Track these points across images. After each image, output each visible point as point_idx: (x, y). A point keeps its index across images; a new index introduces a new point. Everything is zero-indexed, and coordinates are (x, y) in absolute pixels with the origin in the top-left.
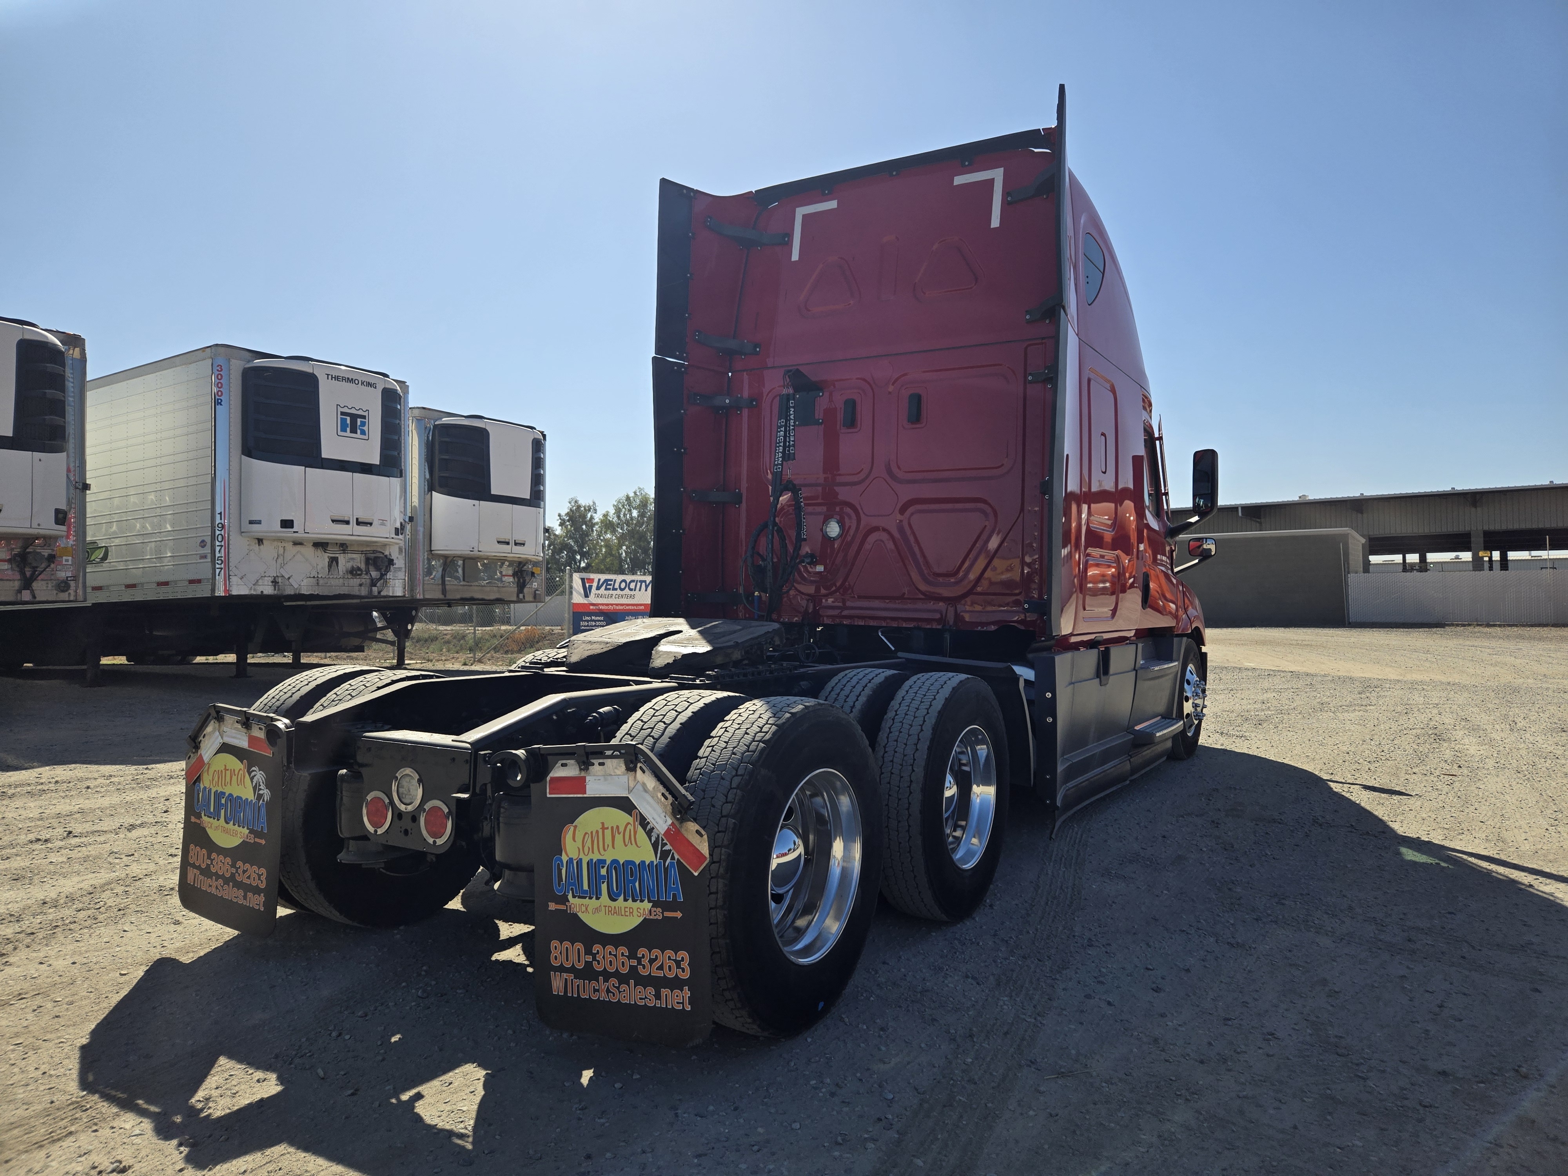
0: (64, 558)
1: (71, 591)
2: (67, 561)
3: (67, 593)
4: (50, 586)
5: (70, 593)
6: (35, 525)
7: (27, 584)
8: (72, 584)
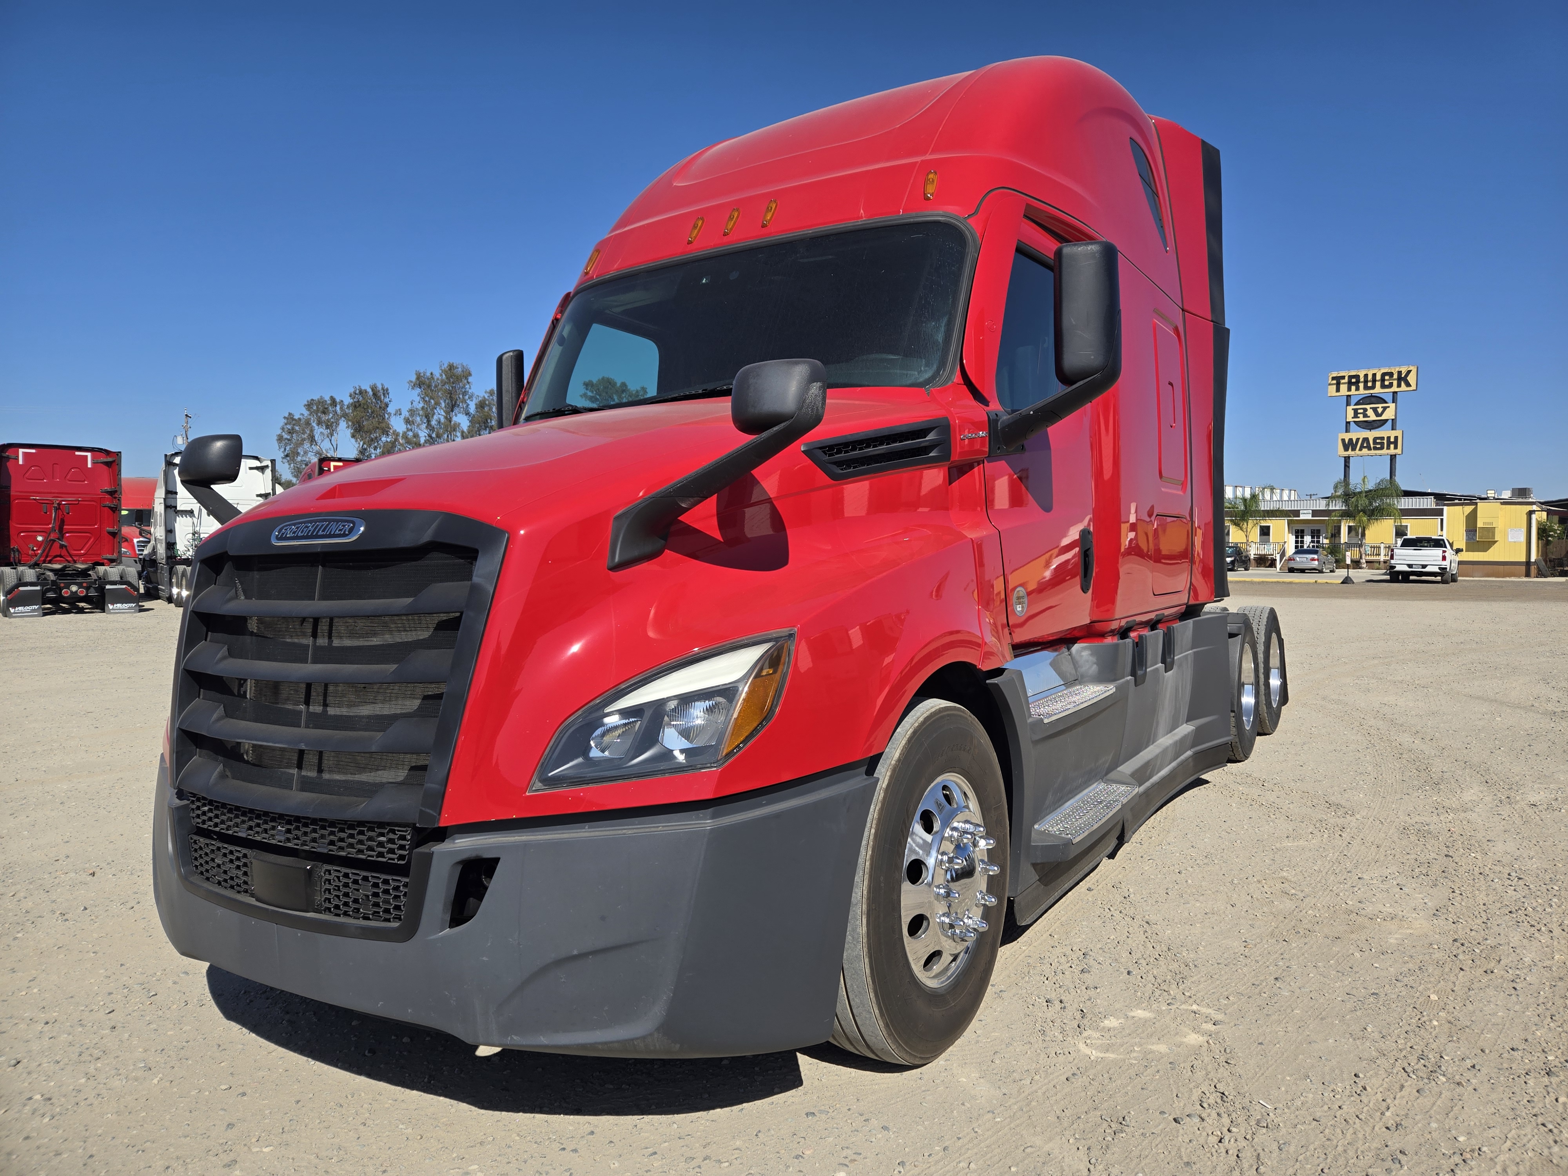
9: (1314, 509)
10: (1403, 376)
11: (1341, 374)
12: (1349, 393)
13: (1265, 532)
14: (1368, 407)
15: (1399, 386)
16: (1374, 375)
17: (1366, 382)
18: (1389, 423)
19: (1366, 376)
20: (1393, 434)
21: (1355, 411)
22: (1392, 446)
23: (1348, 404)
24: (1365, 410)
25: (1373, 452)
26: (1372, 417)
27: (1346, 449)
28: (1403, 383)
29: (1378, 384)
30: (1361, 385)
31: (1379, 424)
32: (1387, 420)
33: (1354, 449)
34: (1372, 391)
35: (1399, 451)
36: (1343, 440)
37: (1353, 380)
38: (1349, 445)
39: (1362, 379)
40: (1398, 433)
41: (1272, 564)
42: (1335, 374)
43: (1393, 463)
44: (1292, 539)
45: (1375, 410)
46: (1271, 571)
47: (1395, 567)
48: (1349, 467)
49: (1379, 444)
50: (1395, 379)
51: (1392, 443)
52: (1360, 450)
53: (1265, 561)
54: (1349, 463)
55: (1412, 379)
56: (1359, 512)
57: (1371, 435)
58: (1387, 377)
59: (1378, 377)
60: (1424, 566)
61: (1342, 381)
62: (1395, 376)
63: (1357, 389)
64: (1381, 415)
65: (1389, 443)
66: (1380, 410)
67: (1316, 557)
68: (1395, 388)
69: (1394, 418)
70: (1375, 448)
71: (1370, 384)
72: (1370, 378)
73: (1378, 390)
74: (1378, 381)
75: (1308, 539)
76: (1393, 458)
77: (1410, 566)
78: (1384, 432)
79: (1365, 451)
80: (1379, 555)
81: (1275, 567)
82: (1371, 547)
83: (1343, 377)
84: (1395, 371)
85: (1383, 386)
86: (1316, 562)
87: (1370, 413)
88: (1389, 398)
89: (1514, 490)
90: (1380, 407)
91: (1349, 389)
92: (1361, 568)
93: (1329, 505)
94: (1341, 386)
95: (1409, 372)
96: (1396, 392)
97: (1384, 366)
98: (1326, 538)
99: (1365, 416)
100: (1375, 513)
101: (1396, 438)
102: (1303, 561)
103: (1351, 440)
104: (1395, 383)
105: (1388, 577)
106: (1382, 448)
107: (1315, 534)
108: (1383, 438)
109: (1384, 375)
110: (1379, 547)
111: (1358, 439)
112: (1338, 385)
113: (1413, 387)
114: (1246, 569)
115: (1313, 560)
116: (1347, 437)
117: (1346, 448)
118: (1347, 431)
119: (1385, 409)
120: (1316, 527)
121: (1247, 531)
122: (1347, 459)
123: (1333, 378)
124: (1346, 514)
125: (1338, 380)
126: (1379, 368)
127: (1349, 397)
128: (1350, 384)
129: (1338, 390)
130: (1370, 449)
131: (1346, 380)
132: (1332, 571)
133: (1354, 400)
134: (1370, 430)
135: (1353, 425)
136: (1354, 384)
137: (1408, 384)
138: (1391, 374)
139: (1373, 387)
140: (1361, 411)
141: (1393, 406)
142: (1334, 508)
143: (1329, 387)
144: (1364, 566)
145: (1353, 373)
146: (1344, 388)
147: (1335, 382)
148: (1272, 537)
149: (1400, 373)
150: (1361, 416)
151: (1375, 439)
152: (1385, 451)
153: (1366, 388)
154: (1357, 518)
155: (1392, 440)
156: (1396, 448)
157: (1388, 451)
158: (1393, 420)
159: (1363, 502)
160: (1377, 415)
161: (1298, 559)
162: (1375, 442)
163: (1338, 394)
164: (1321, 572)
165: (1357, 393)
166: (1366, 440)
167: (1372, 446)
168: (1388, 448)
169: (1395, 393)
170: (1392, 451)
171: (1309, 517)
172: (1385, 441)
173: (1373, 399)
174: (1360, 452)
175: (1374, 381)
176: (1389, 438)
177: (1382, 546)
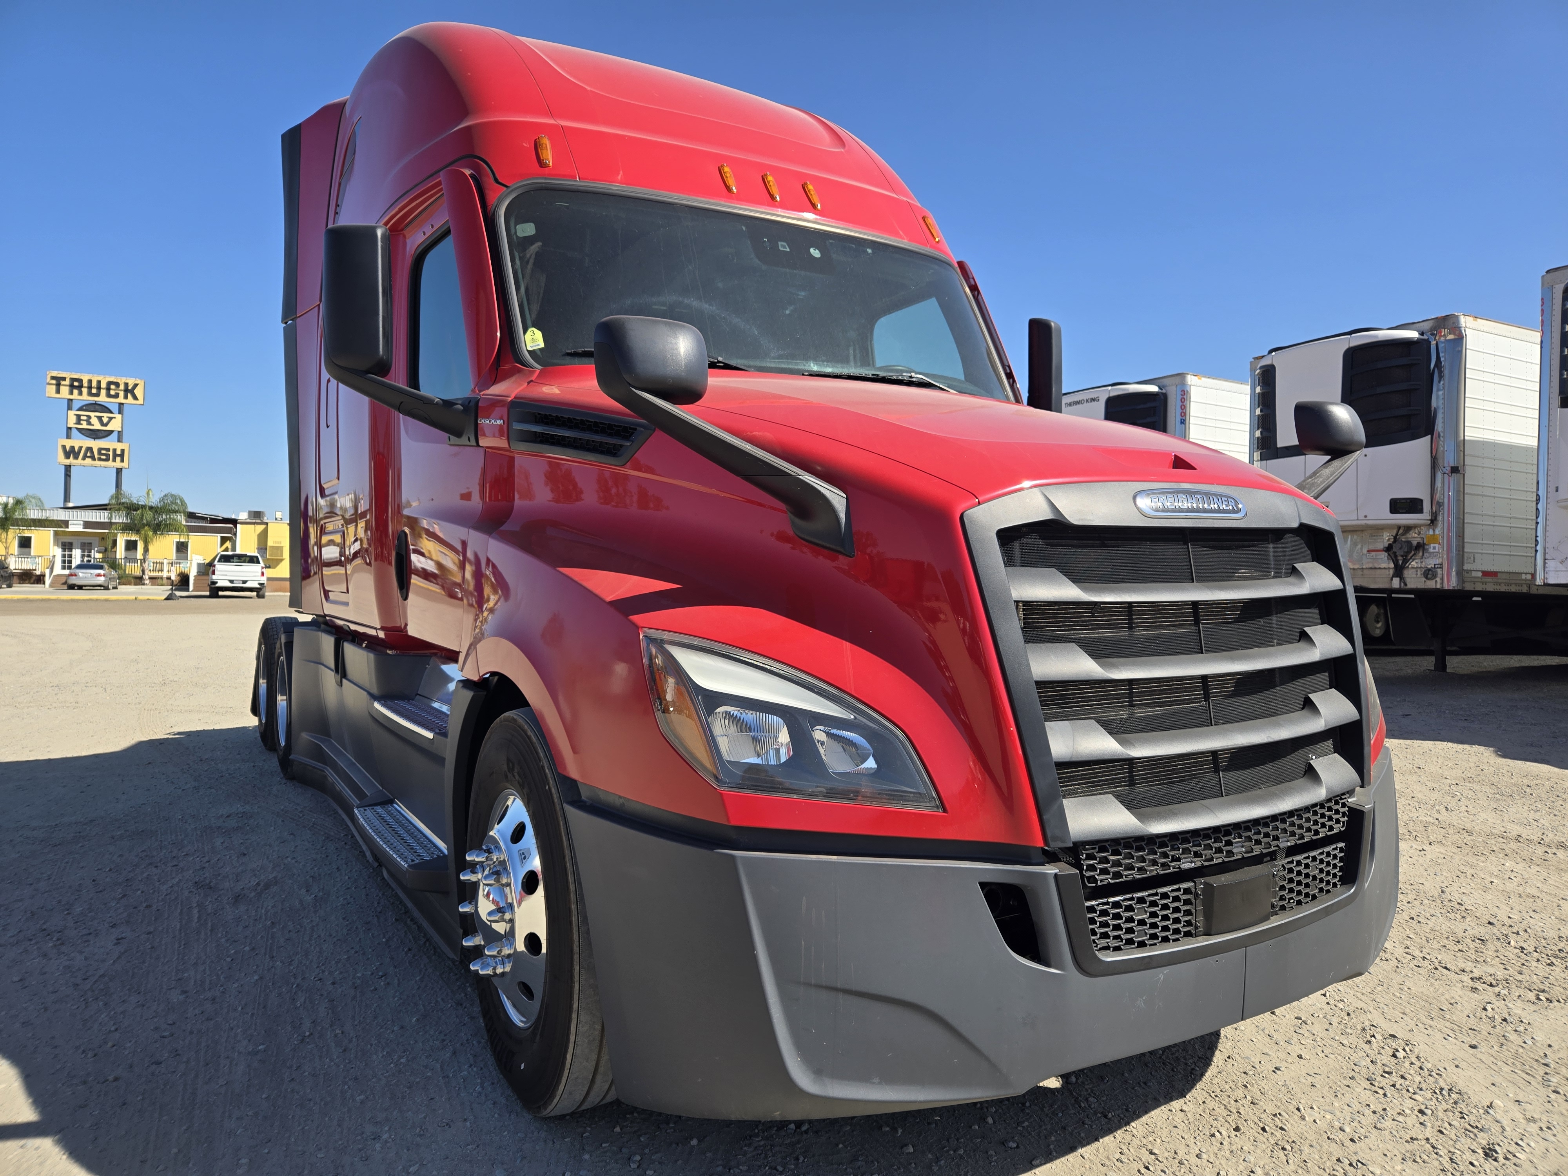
0: (1432, 545)
1: (1438, 579)
2: (1434, 548)
3: (1434, 581)
4: (1419, 573)
5: (1436, 581)
6: (1361, 517)
7: (1399, 571)
8: (1439, 571)
9: (87, 520)
10: (130, 388)
11: (62, 374)
12: (71, 397)
13: (25, 543)
14: (92, 414)
15: (126, 397)
16: (99, 382)
17: (90, 388)
18: (115, 435)
19: (90, 381)
20: (119, 447)
21: (78, 417)
22: (118, 459)
23: (70, 408)
24: (89, 417)
25: (97, 463)
26: (97, 426)
27: (68, 457)
28: (129, 395)
29: (103, 392)
30: (85, 390)
31: (104, 434)
32: (112, 432)
33: (76, 458)
34: (96, 399)
35: (125, 465)
36: (64, 447)
37: (76, 384)
38: (70, 453)
39: (85, 384)
40: (123, 446)
41: (40, 579)
42: (55, 374)
43: (120, 477)
44: (58, 552)
45: (100, 419)
46: (38, 587)
47: (217, 583)
48: (70, 476)
49: (105, 455)
50: (121, 390)
51: (118, 455)
52: (84, 459)
53: (28, 577)
54: (70, 472)
55: (139, 392)
56: (144, 525)
57: (96, 444)
58: (113, 387)
59: (103, 385)
60: (245, 582)
61: (63, 383)
62: (122, 387)
63: (80, 393)
64: (106, 425)
65: (115, 455)
66: (105, 420)
67: (101, 572)
68: (121, 399)
69: (120, 430)
70: (100, 459)
71: (94, 391)
72: (94, 384)
73: (103, 398)
74: (103, 389)
75: (77, 554)
76: (119, 471)
77: (231, 581)
78: (109, 443)
79: (88, 461)
80: (162, 570)
81: (44, 583)
82: (154, 563)
83: (64, 379)
84: (122, 381)
85: (109, 395)
86: (102, 578)
87: (94, 421)
88: (115, 408)
89: (250, 512)
90: (105, 416)
91: (71, 393)
92: (143, 584)
93: (111, 516)
94: (62, 387)
95: (136, 385)
96: (123, 404)
97: (110, 375)
98: (99, 552)
99: (89, 423)
100: (159, 528)
101: (123, 451)
102: (85, 576)
103: (73, 448)
104: (122, 394)
105: (208, 593)
106: (107, 460)
107: (86, 547)
108: (108, 450)
109: (109, 384)
110: (162, 563)
111: (81, 448)
112: (58, 385)
113: (140, 401)
114: (10, 586)
115: (99, 575)
116: (68, 443)
117: (67, 455)
118: (68, 436)
119: (111, 419)
120: (87, 540)
121: (6, 543)
122: (68, 468)
123: (53, 378)
124: (126, 528)
125: (58, 381)
126: (105, 374)
127: (70, 400)
128: (72, 387)
129: (58, 391)
130: (93, 458)
131: (67, 382)
132: (115, 588)
133: (76, 405)
134: (95, 439)
135: (74, 432)
136: (76, 387)
137: (135, 398)
138: (117, 385)
139: (98, 395)
140: (85, 418)
141: (119, 417)
142: (117, 521)
143: (48, 386)
144: (147, 582)
145: (76, 376)
146: (65, 390)
147: (54, 382)
148: (34, 550)
149: (126, 384)
150: (84, 423)
151: (100, 450)
152: (110, 463)
153: (90, 394)
154: (143, 532)
155: (118, 452)
156: (122, 461)
157: (114, 464)
158: (119, 432)
159: (149, 515)
160: (103, 424)
161: (81, 575)
162: (100, 453)
163: (58, 396)
164: (107, 588)
165: (80, 397)
166: (90, 449)
167: (96, 456)
168: (114, 460)
169: (121, 405)
170: (118, 464)
171: (80, 529)
172: (111, 453)
173: (97, 407)
174: (83, 462)
175: (99, 388)
176: (115, 450)
177: (165, 562)
